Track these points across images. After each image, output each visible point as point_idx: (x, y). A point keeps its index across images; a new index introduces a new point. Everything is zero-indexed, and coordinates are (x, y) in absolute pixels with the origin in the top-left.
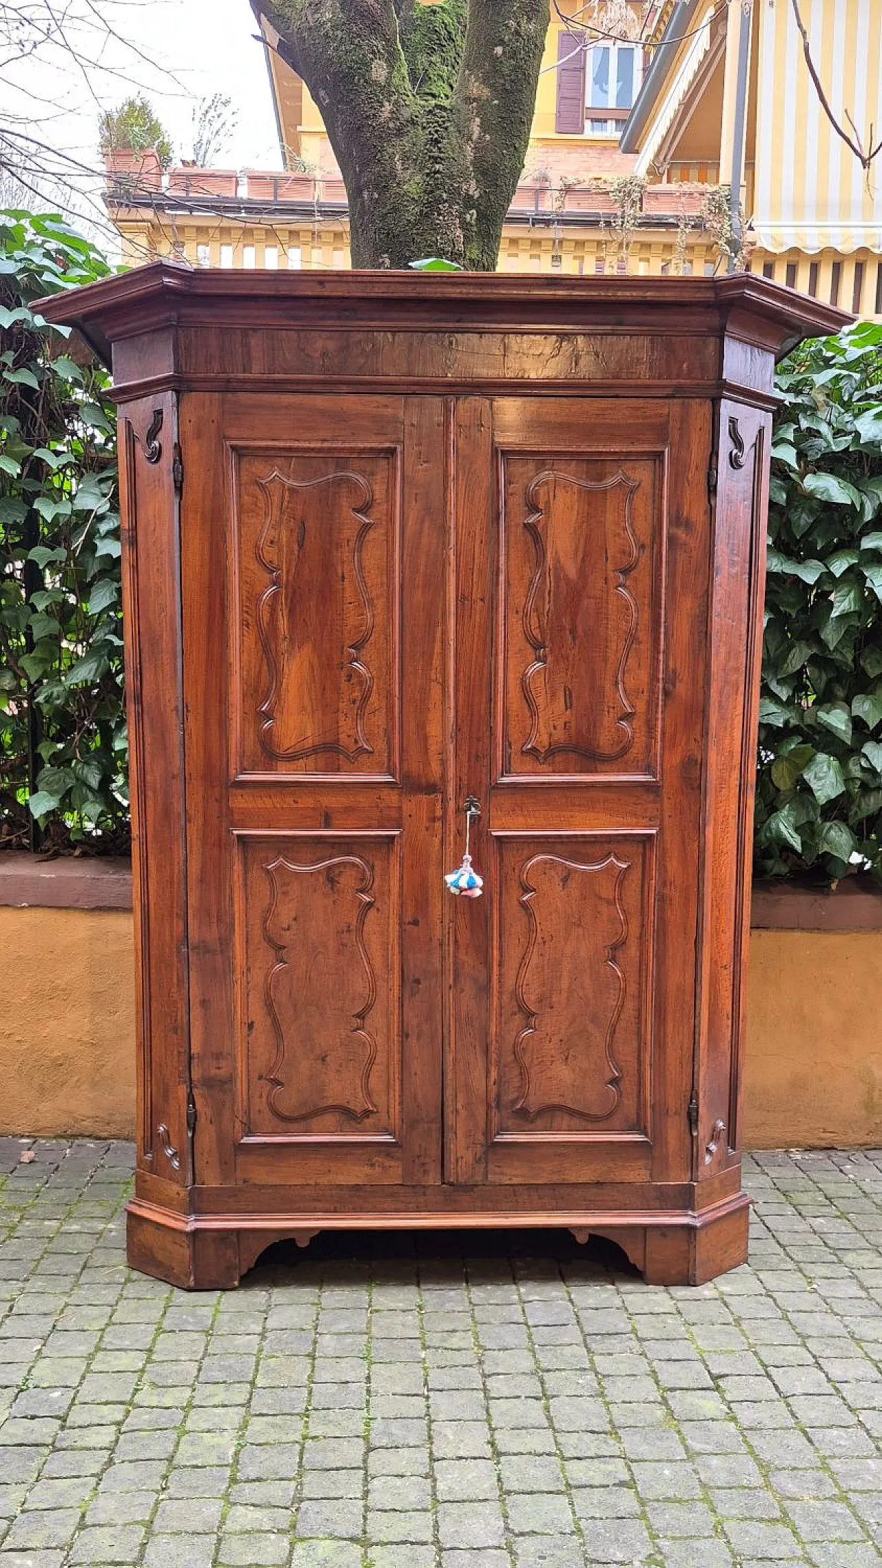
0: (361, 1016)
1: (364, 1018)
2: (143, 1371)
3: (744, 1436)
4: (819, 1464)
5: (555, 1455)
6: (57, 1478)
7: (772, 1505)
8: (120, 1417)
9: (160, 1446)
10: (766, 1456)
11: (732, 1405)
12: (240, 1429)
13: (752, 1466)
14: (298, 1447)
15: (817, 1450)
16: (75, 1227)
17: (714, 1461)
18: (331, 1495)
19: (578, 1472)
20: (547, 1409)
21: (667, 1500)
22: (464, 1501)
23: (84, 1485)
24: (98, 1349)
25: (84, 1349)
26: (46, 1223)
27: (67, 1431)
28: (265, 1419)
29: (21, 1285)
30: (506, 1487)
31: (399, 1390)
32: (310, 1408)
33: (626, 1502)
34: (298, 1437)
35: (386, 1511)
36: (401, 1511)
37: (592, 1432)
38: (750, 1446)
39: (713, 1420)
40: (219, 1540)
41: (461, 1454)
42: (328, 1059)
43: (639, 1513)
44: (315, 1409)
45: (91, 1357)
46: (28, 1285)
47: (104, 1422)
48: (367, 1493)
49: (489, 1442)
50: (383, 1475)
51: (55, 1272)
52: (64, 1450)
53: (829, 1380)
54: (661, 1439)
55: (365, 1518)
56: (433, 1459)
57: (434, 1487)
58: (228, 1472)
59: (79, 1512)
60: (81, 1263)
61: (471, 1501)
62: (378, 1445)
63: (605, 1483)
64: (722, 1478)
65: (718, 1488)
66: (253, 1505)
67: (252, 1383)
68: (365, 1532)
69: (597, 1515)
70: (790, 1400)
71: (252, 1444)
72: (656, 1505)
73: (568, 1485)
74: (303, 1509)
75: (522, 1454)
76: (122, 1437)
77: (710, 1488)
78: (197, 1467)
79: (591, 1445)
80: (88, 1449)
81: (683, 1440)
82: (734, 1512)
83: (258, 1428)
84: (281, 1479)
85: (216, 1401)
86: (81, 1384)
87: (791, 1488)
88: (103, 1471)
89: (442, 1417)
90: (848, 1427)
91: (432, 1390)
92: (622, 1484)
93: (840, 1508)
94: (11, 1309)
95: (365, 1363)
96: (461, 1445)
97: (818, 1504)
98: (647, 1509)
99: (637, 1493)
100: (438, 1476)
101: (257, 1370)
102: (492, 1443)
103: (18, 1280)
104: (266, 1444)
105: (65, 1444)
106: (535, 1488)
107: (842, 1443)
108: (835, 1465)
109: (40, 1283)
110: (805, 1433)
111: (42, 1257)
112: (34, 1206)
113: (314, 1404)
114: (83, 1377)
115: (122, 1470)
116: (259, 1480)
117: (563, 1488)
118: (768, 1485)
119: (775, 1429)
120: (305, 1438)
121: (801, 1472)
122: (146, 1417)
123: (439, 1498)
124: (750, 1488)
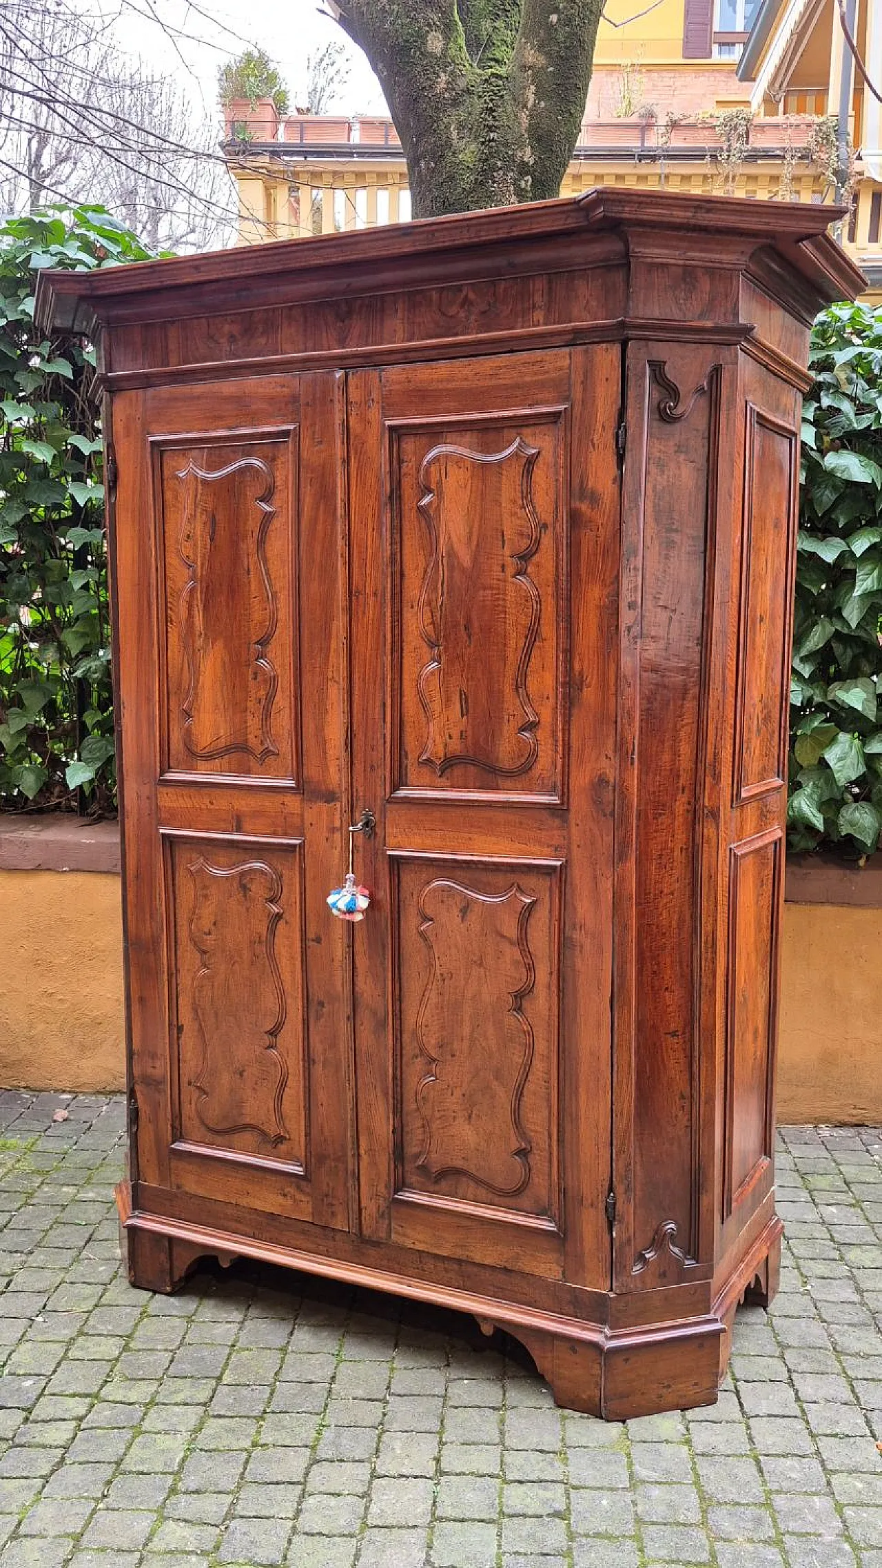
0: (273, 1033)
1: (276, 1036)
2: (117, 1359)
3: (694, 1463)
4: (762, 1500)
5: (498, 1477)
6: (7, 1478)
7: (702, 1546)
8: (82, 1412)
9: (113, 1449)
10: (710, 1488)
11: (691, 1424)
12: (195, 1432)
13: (694, 1498)
14: (245, 1455)
15: (765, 1482)
16: (91, 1195)
17: (656, 1492)
18: (264, 1513)
19: (516, 1498)
20: (502, 1422)
21: (597, 1535)
22: (393, 1527)
23: (30, 1488)
24: (81, 1333)
25: (67, 1333)
26: (65, 1189)
27: (29, 1425)
28: (221, 1421)
29: (24, 1258)
30: (439, 1513)
31: (360, 1393)
32: (268, 1410)
33: (555, 1535)
34: (247, 1444)
35: (313, 1535)
36: (327, 1536)
37: (541, 1451)
38: (697, 1475)
39: (667, 1442)
40: (141, 1560)
41: (404, 1472)
42: (245, 1074)
43: (565, 1549)
44: (273, 1412)
45: (71, 1341)
46: (31, 1258)
47: (66, 1417)
48: (299, 1512)
49: (435, 1459)
50: (320, 1493)
51: (60, 1245)
52: (22, 1446)
53: (798, 1399)
54: (608, 1462)
55: (290, 1542)
56: (374, 1476)
57: (367, 1508)
58: (170, 1480)
59: (16, 1518)
60: (87, 1235)
61: (400, 1527)
62: (324, 1456)
63: (539, 1512)
64: (659, 1513)
65: (653, 1524)
66: (186, 1521)
67: (219, 1378)
68: (285, 1558)
69: (522, 1551)
70: (752, 1422)
71: (201, 1450)
72: (584, 1540)
73: (501, 1513)
74: (231, 1529)
75: (464, 1474)
76: (80, 1434)
77: (645, 1523)
78: (142, 1473)
79: (536, 1467)
80: (44, 1446)
81: (630, 1464)
82: (663, 1553)
83: (212, 1432)
84: (220, 1492)
85: (180, 1398)
86: (55, 1371)
87: (727, 1526)
88: (52, 1472)
89: (395, 1427)
90: (803, 1457)
91: (393, 1394)
92: (556, 1514)
93: (772, 1553)
94: (8, 1284)
95: (334, 1359)
96: (406, 1462)
97: (750, 1547)
98: (575, 1545)
99: (569, 1525)
100: (374, 1496)
101: (227, 1364)
102: (438, 1460)
103: (22, 1252)
104: (215, 1450)
105: (23, 1440)
106: (468, 1515)
107: (794, 1476)
108: (780, 1501)
109: (42, 1257)
110: (758, 1462)
111: (51, 1228)
112: (57, 1169)
113: (272, 1407)
114: (59, 1364)
115: (71, 1473)
116: (197, 1492)
117: (495, 1517)
118: (704, 1522)
119: (728, 1456)
120: (255, 1445)
121: (742, 1509)
122: (107, 1413)
123: (369, 1522)
124: (685, 1525)
